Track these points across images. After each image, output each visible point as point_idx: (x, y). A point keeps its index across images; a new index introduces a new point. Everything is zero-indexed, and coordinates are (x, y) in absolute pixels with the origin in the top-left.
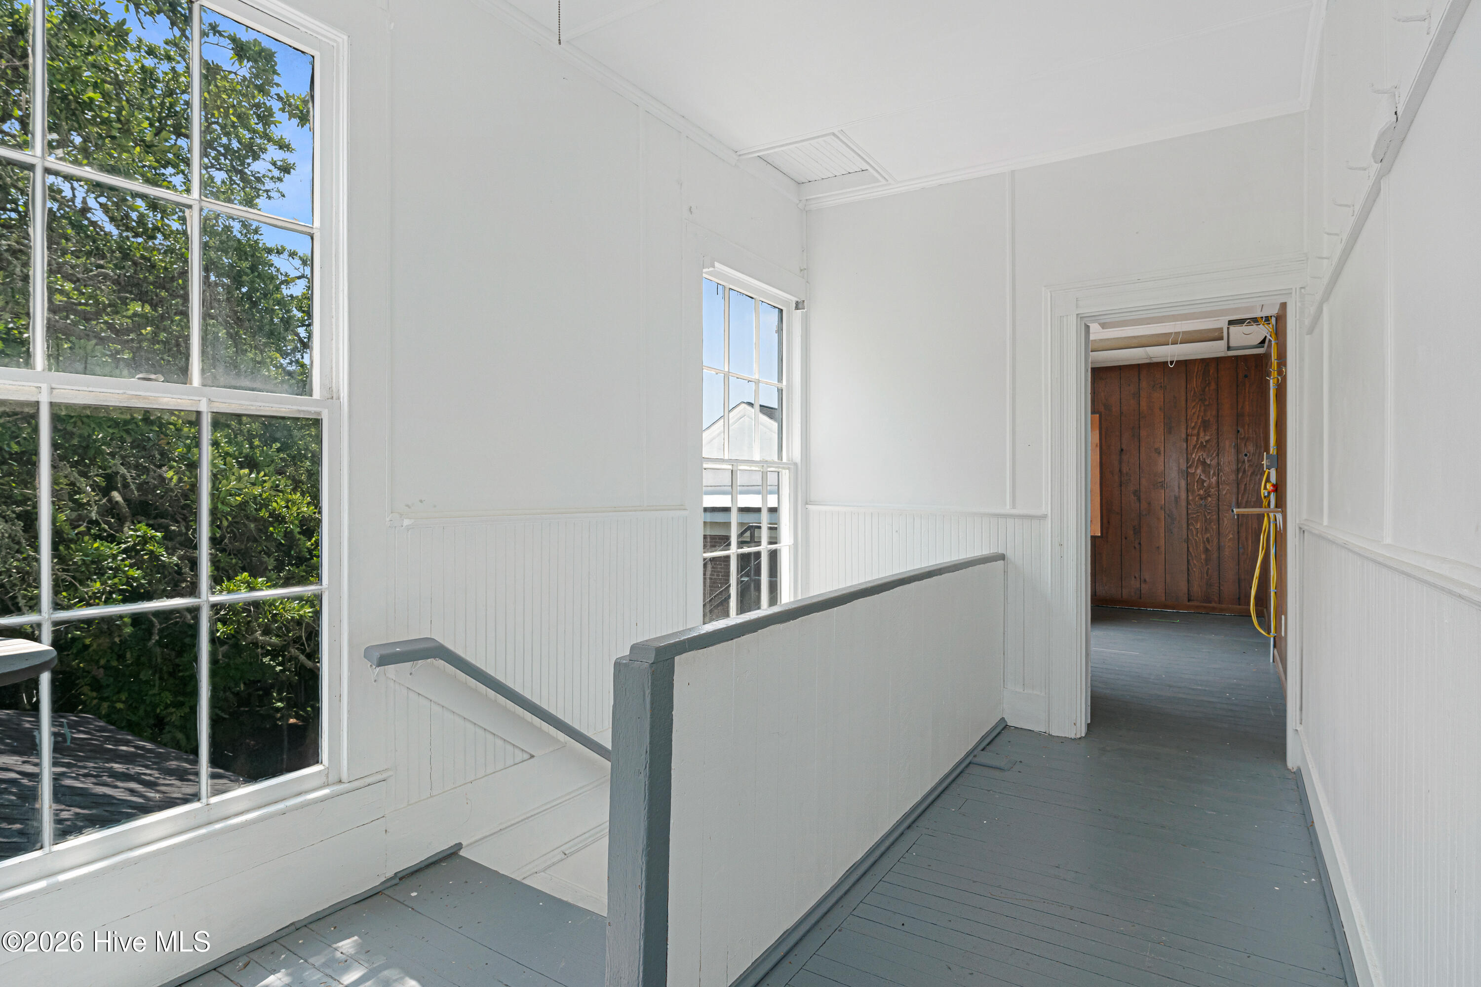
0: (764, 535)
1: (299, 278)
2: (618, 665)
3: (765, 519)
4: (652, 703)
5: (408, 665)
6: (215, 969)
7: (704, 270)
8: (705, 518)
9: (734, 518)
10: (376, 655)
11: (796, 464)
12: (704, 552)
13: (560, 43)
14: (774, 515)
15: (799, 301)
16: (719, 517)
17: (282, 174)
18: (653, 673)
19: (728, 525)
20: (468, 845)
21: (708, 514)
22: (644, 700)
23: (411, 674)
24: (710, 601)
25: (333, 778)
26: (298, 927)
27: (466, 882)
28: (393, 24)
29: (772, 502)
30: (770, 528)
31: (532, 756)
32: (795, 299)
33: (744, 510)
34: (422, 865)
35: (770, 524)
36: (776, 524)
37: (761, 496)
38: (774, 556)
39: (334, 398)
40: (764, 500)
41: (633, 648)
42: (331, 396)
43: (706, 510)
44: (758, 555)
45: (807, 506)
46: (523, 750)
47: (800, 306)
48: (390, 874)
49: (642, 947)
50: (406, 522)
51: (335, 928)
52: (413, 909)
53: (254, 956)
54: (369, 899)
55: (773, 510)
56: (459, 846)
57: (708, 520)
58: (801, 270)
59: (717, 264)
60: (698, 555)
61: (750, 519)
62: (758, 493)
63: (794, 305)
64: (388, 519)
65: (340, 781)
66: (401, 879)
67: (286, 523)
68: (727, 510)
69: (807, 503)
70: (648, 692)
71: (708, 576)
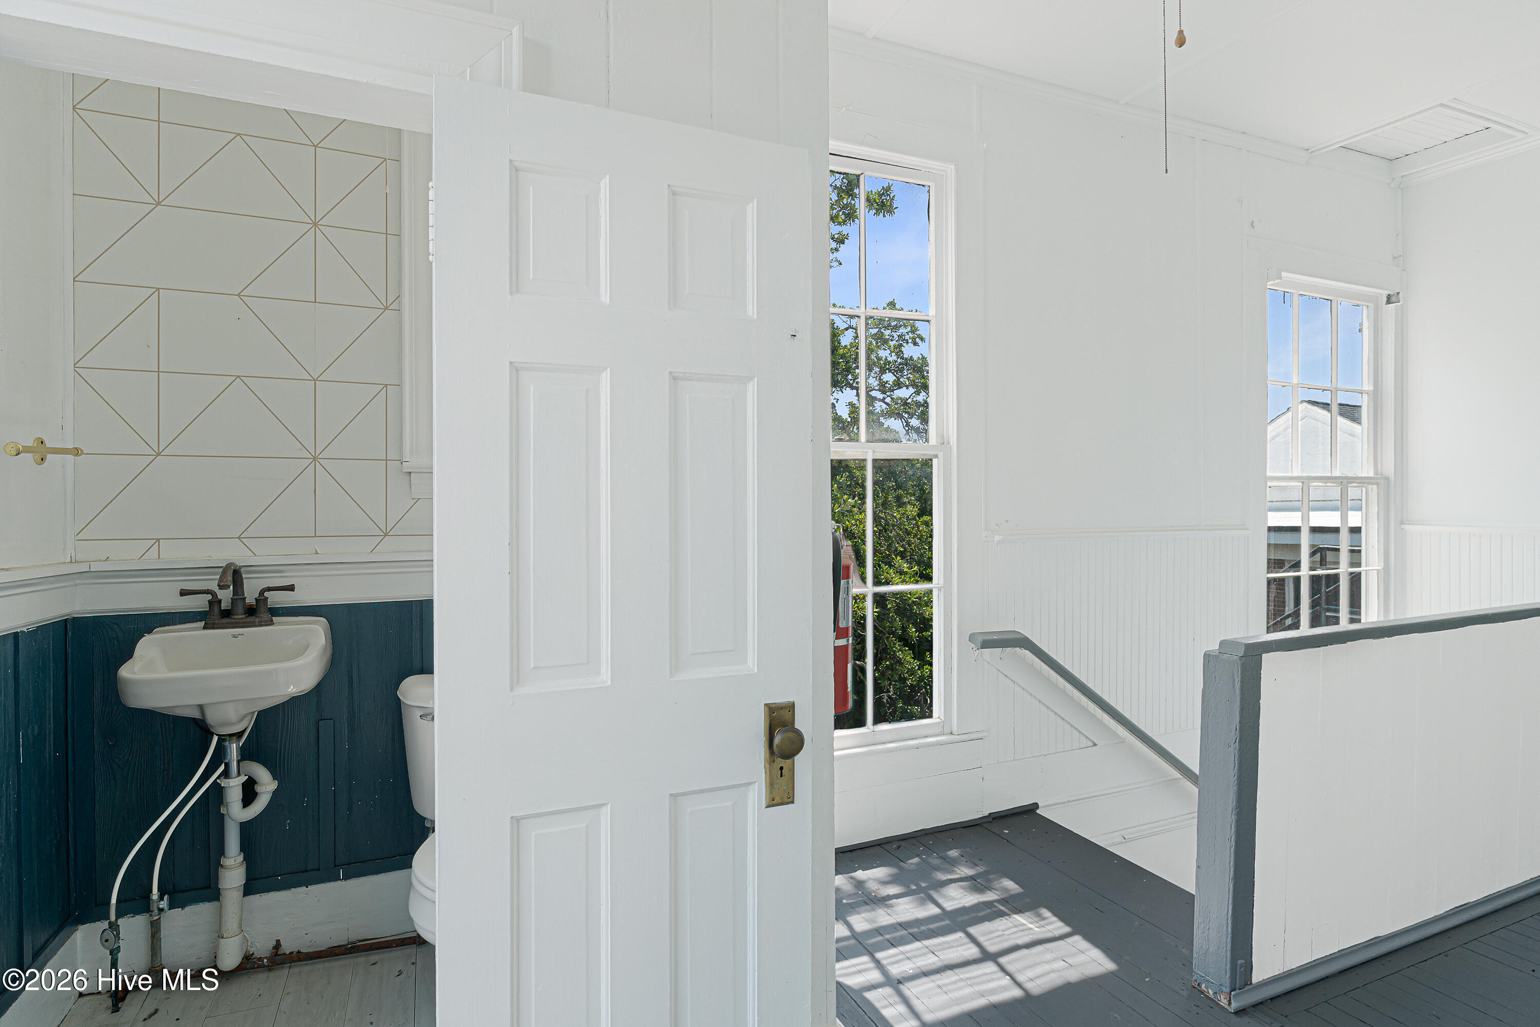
0: (1344, 557)
1: (847, 329)
2: (1207, 657)
3: (1344, 542)
4: (1242, 689)
5: (998, 650)
6: (879, 845)
7: (1268, 283)
8: (1268, 538)
9: (1305, 541)
10: (980, 639)
11: (1387, 479)
12: (1268, 573)
13: (1167, 172)
14: (1355, 536)
15: (1392, 293)
16: (1287, 539)
17: (838, 245)
18: (1243, 665)
19: (1297, 547)
20: (1042, 807)
21: (1272, 534)
22: (1234, 686)
23: (1001, 658)
24: (1275, 624)
25: (947, 730)
26: (927, 833)
27: (1047, 833)
28: (985, 144)
29: (1355, 519)
30: (1352, 551)
31: (1095, 745)
32: (1385, 293)
33: (1315, 530)
34: (1009, 813)
35: (1351, 546)
36: (1360, 547)
37: (1339, 513)
38: (1355, 580)
39: (945, 443)
40: (1344, 518)
41: (1222, 643)
42: (943, 442)
43: (1270, 529)
44: (1335, 579)
45: (1403, 526)
46: (1087, 737)
47: (1393, 299)
48: (986, 814)
49: (1231, 890)
50: (997, 538)
51: (952, 840)
52: (1008, 841)
53: (903, 843)
54: (972, 828)
55: (1356, 531)
56: (1036, 806)
57: (1272, 542)
58: (1395, 258)
59: (1284, 274)
60: (1261, 575)
61: (1324, 541)
62: (1335, 509)
63: (1386, 299)
64: (984, 535)
65: (952, 733)
66: (994, 819)
67: (855, 538)
68: (1296, 529)
69: (1402, 523)
70: (1238, 680)
71: (1272, 598)
